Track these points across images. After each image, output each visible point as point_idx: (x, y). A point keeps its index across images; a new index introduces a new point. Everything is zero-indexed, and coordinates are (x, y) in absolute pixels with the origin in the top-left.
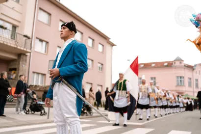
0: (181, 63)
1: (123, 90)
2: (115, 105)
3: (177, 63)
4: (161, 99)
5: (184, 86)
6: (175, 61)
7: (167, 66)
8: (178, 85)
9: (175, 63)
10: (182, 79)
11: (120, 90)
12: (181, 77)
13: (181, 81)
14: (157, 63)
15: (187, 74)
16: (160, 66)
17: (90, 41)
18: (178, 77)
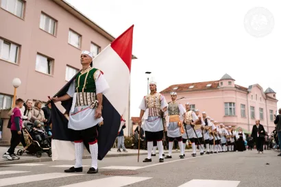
0: (230, 82)
1: (86, 91)
2: (70, 126)
3: (225, 84)
4: (193, 126)
5: (235, 116)
6: (221, 80)
7: (211, 88)
8: (226, 116)
9: (222, 83)
10: (232, 107)
11: (80, 90)
12: (230, 103)
13: (230, 109)
14: (196, 85)
15: (239, 99)
16: (201, 88)
17: (94, 49)
18: (226, 103)
